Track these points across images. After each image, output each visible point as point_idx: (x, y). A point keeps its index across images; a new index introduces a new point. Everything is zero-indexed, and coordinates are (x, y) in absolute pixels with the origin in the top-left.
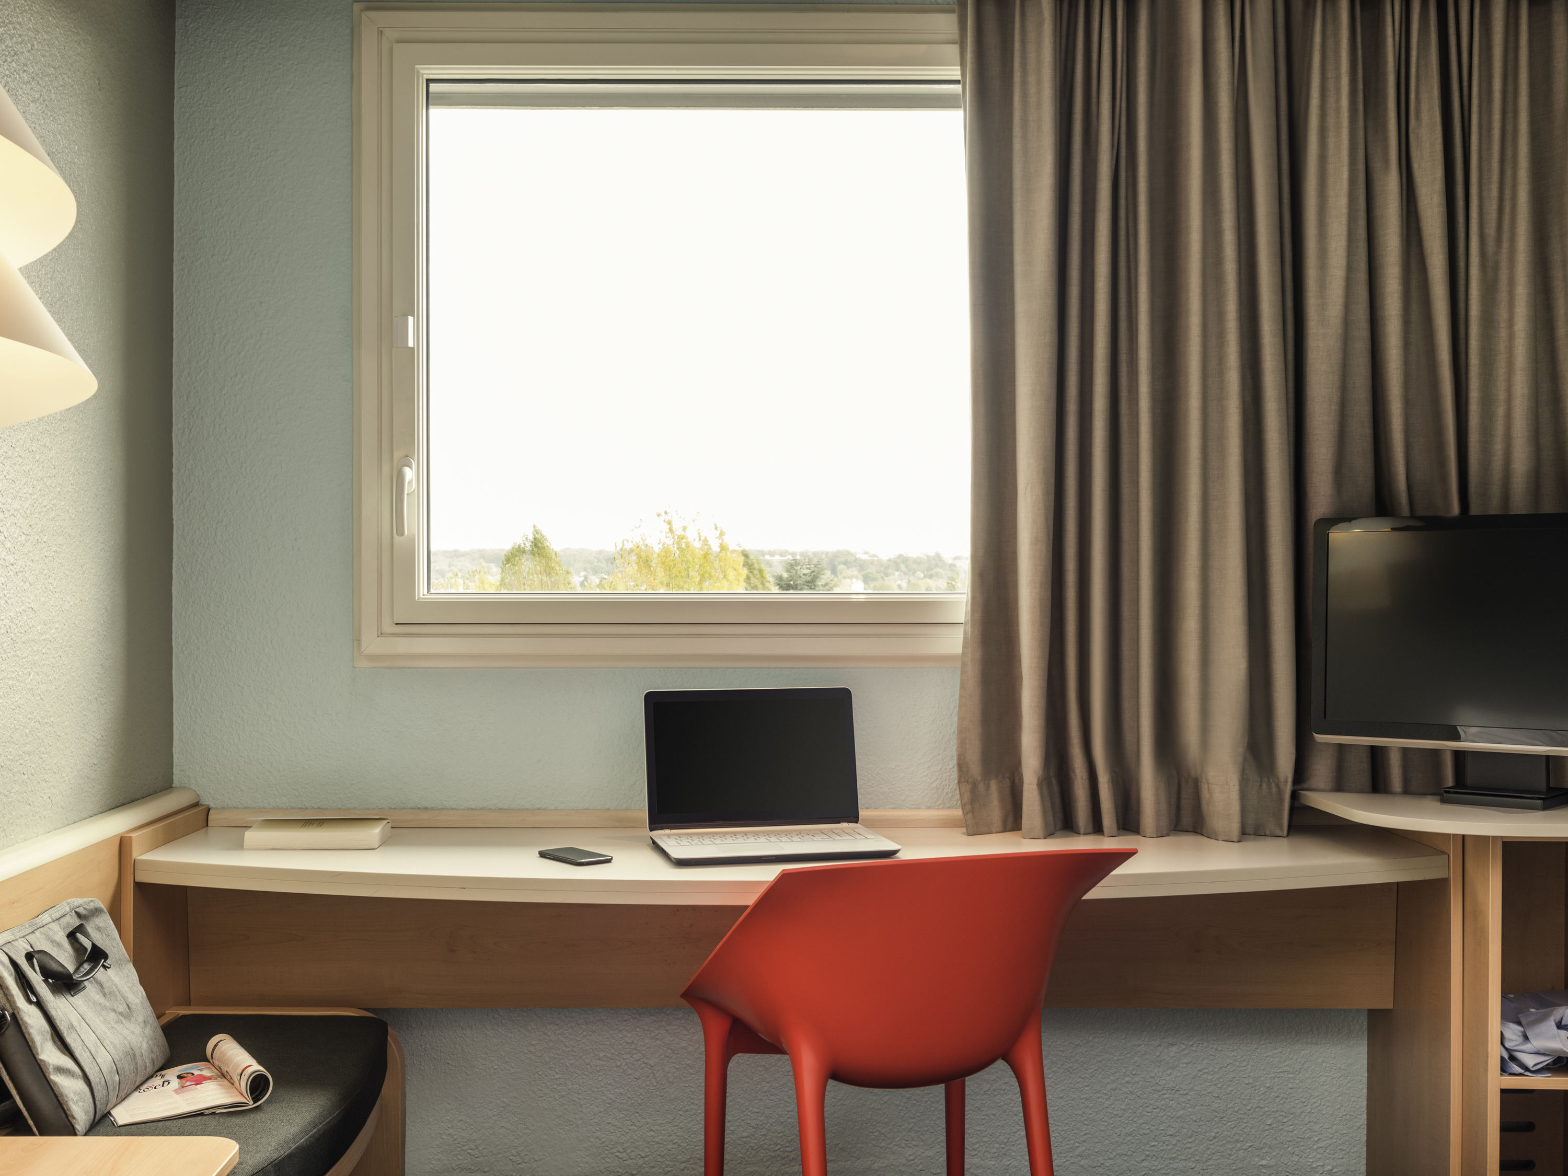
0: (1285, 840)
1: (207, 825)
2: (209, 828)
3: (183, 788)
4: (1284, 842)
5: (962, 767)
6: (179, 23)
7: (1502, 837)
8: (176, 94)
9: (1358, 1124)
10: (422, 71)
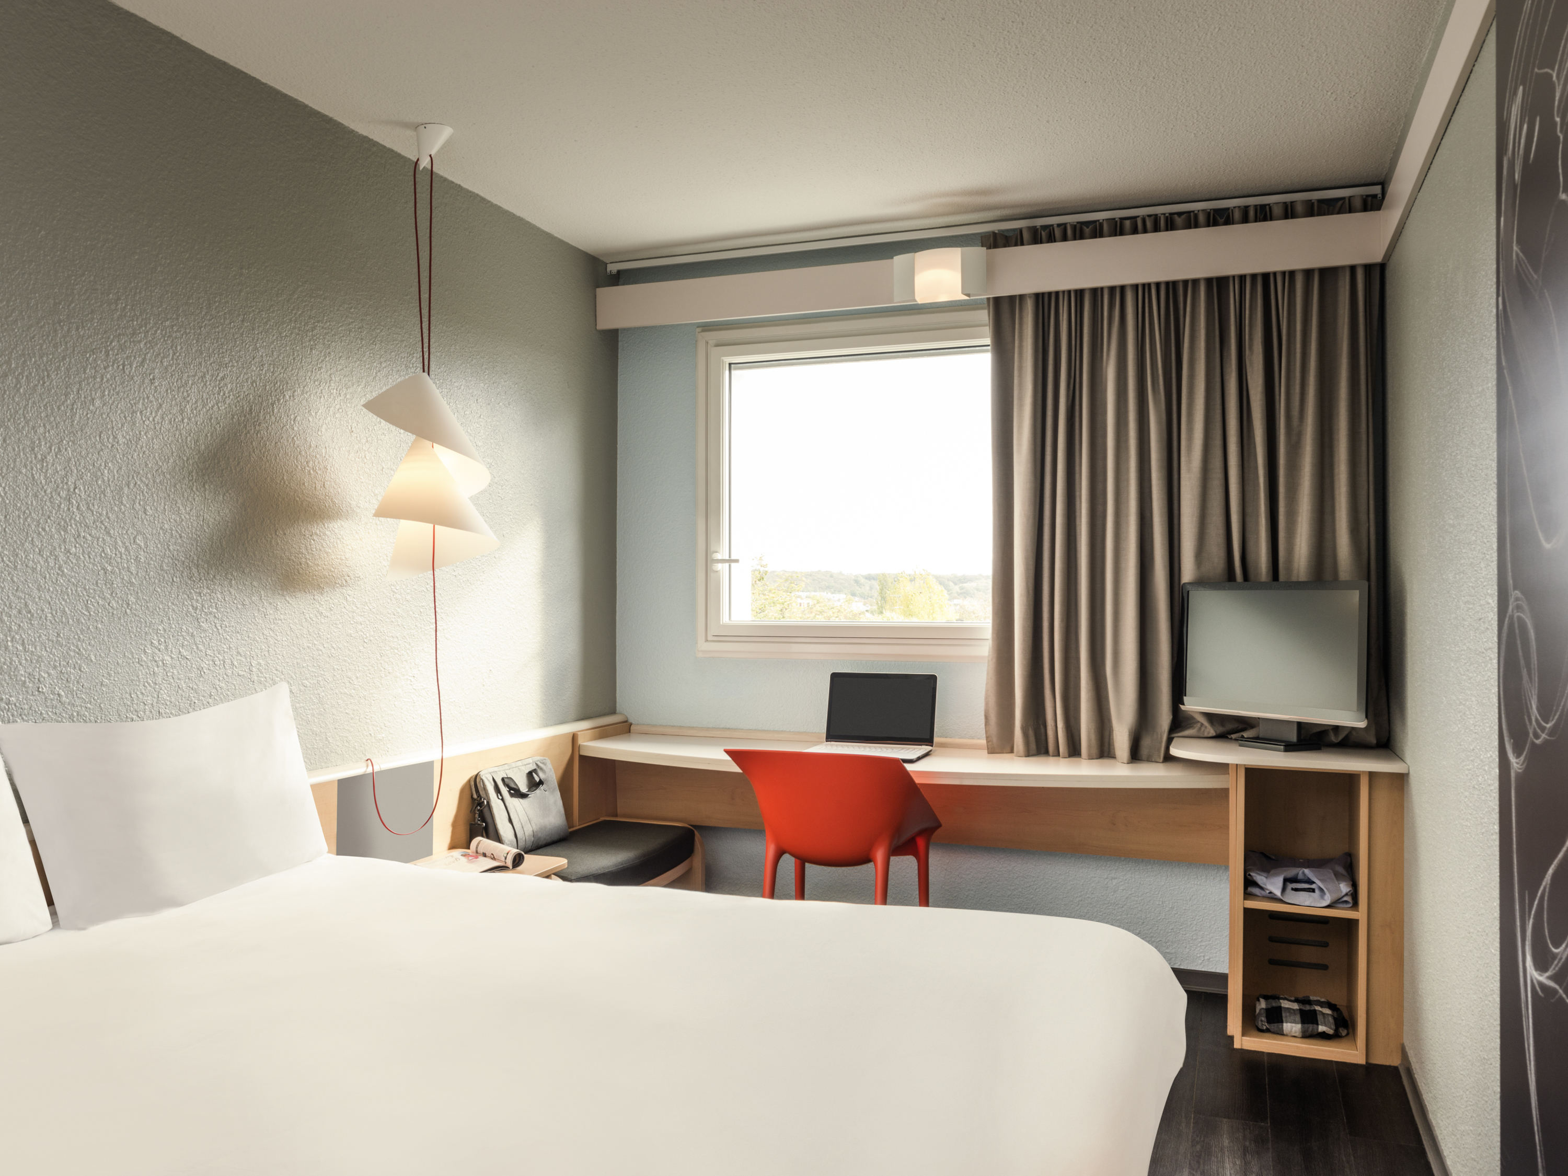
0: (1161, 764)
1: (630, 732)
2: (630, 734)
3: (621, 713)
4: (1161, 765)
5: (987, 717)
7: (1245, 765)
10: (726, 360)
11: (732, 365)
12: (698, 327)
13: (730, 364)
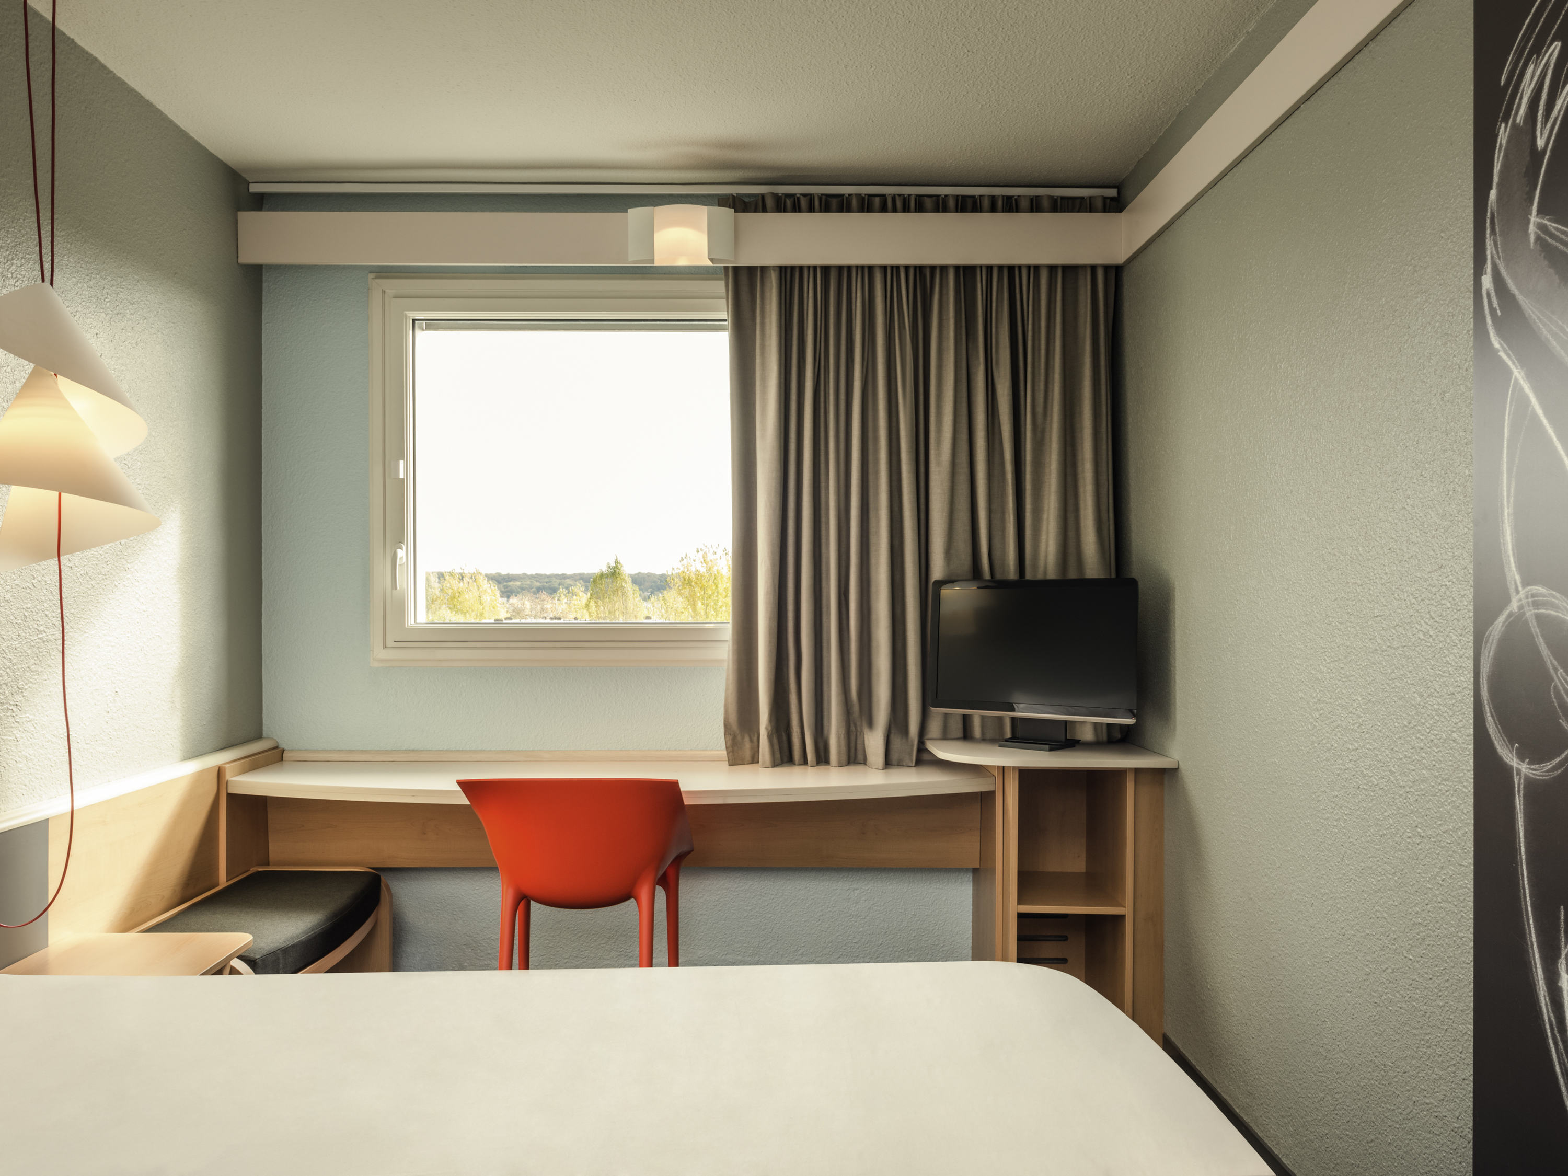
0: (914, 768)
1: (282, 760)
2: (283, 762)
3: (268, 738)
4: (913, 770)
5: (727, 726)
6: (265, 285)
7: (1018, 768)
8: (263, 327)
9: (967, 937)
10: (409, 315)
11: (416, 322)
12: (370, 273)
13: (414, 320)
